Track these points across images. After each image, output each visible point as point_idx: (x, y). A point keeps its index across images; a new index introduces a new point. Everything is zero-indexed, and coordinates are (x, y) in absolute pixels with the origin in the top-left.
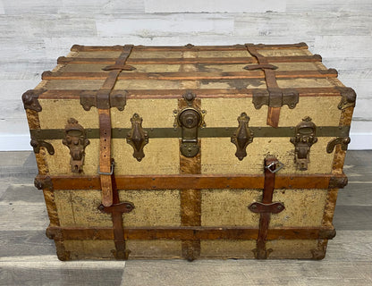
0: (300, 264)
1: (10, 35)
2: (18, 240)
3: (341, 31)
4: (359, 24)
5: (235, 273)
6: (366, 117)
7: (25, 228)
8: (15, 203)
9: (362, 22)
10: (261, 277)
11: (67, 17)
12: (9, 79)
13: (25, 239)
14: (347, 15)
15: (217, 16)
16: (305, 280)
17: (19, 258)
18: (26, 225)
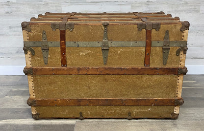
0: (172, 122)
1: (17, 13)
2: (16, 112)
3: (185, 11)
4: (193, 7)
5: (137, 126)
6: (201, 57)
7: (20, 107)
8: (14, 97)
9: (195, 6)
10: (151, 127)
11: (47, 4)
12: (15, 35)
13: (20, 112)
14: (187, 3)
15: (122, 3)
16: (176, 129)
17: (16, 120)
18: (20, 106)
